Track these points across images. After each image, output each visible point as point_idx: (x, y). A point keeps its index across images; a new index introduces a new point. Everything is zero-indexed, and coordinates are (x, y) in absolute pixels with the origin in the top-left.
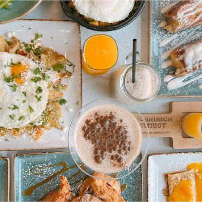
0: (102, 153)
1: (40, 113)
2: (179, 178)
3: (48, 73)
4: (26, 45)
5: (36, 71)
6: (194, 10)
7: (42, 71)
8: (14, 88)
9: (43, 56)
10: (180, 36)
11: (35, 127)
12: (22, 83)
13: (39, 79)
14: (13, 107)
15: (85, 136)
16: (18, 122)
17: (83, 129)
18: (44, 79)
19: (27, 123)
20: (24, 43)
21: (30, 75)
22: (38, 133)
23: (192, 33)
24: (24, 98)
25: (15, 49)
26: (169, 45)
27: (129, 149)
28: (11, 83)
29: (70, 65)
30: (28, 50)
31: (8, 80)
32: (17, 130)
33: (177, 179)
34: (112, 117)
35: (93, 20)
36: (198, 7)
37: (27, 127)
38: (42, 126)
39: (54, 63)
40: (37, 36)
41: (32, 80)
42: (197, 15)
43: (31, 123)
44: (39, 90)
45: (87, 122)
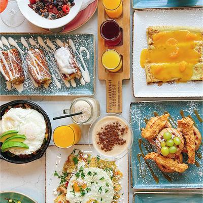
0: (119, 140)
1: (105, 172)
2: (150, 75)
3: (79, 168)
4: (62, 182)
5: (77, 175)
6: (35, 67)
7: (78, 171)
8: (88, 190)
9: (68, 171)
10: (54, 73)
11: (113, 176)
12: (85, 185)
13: (83, 174)
14: (100, 191)
15: (110, 150)
16: (109, 187)
17: (106, 151)
18: (82, 171)
19: (110, 182)
20: (60, 183)
21: (80, 180)
22: (118, 174)
23: (51, 64)
24: (95, 184)
25: (64, 189)
26: (60, 81)
27: (117, 124)
28: (86, 192)
29: (75, 152)
30: (65, 181)
31: (83, 194)
32: (114, 187)
33: (150, 77)
34: (99, 134)
35: (45, 138)
36: (33, 65)
37: (114, 181)
38: (113, 171)
39: (72, 163)
40: (56, 174)
41: (83, 178)
42: (39, 65)
43: (111, 178)
44: (90, 173)
45: (102, 149)
